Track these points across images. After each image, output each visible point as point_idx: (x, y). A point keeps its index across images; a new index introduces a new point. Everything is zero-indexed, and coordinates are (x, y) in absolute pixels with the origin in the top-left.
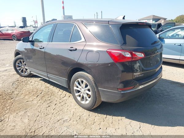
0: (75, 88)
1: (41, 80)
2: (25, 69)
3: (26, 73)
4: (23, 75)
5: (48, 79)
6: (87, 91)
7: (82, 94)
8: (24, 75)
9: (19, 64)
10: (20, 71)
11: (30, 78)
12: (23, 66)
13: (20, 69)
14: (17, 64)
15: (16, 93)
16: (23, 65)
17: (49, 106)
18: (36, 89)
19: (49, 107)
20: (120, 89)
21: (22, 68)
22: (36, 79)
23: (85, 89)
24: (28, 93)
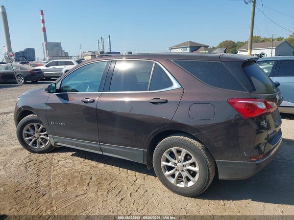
0: (164, 163)
1: (73, 155)
2: (40, 140)
3: (43, 146)
4: (36, 150)
5: (101, 153)
6: (190, 166)
7: (178, 173)
8: (39, 150)
9: (28, 130)
10: (30, 144)
11: (51, 154)
12: (36, 135)
13: (30, 140)
14: (25, 132)
15: (43, 183)
16: (37, 132)
17: (122, 199)
18: (76, 172)
19: (123, 201)
20: (254, 157)
21: (35, 137)
22: (64, 154)
23: (184, 164)
24: (66, 181)
